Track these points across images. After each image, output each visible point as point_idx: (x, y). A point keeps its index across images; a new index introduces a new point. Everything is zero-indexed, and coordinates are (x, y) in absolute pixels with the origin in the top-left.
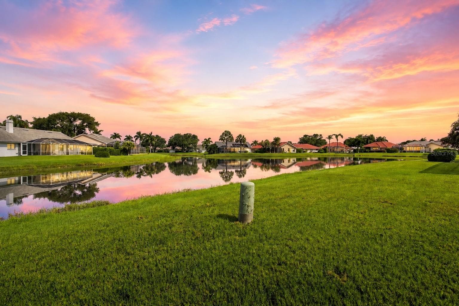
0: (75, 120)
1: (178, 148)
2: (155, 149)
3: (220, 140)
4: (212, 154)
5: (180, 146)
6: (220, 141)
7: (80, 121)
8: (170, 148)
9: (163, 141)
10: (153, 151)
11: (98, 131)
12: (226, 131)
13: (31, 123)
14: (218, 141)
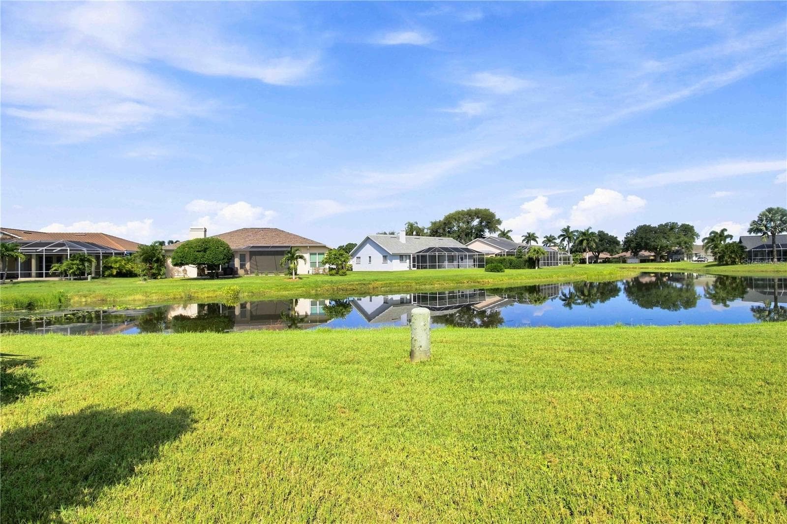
0: (473, 219)
1: (645, 253)
2: (597, 257)
3: (750, 231)
4: (727, 264)
5: (650, 250)
6: (753, 234)
7: (478, 220)
8: (628, 254)
9: (613, 241)
10: (594, 260)
11: (505, 232)
12: (770, 210)
13: (428, 229)
14: (747, 234)
